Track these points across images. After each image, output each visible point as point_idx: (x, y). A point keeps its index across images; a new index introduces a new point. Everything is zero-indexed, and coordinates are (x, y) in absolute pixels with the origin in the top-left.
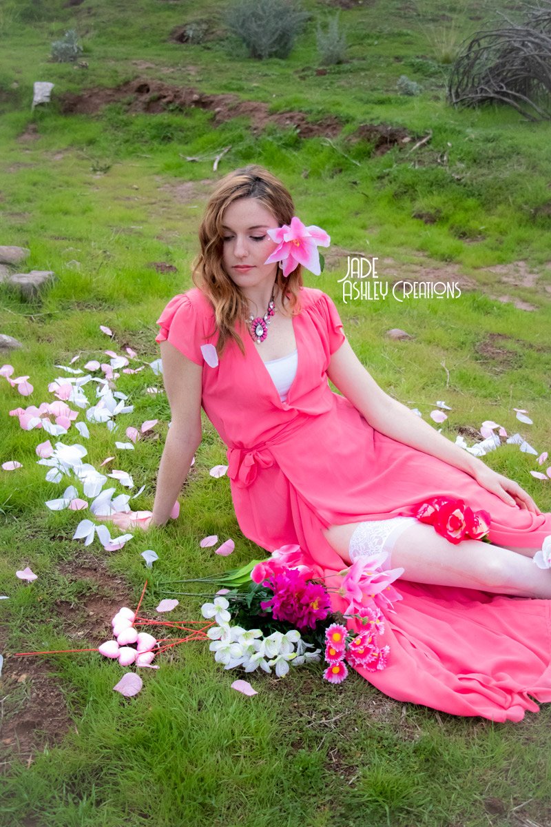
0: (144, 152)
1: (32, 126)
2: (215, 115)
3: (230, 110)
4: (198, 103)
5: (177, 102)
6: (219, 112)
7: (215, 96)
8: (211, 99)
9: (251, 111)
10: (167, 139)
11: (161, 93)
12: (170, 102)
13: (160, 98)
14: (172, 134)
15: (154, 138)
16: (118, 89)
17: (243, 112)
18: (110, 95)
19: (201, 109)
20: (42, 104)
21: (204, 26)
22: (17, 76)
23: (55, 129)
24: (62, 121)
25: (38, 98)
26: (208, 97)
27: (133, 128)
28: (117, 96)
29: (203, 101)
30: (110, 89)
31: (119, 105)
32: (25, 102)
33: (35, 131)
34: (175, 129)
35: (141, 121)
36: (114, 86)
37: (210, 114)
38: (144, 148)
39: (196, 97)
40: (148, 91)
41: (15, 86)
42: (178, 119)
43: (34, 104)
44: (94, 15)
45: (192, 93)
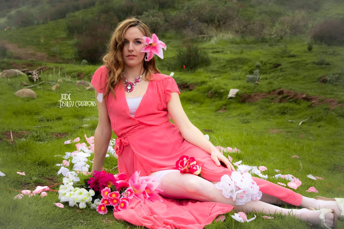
0: (270, 118)
1: (225, 107)
2: (312, 104)
3: (320, 102)
4: (305, 99)
5: (295, 98)
6: (314, 103)
7: (314, 96)
8: (312, 97)
9: (330, 102)
10: (284, 113)
11: (289, 94)
12: (291, 98)
13: (287, 97)
14: (287, 111)
15: (277, 112)
16: (269, 93)
17: (326, 103)
18: (264, 95)
19: (306, 102)
20: (231, 98)
21: (337, 76)
22: (225, 87)
23: (234, 108)
24: (239, 105)
25: (230, 95)
26: (310, 96)
27: (270, 109)
28: (268, 96)
29: (308, 98)
30: (265, 93)
31: (267, 99)
32: (224, 97)
33: (225, 109)
34: (290, 109)
35: (275, 106)
36: (267, 91)
37: (309, 103)
38: (271, 117)
39: (304, 96)
40: (283, 93)
41: (222, 90)
42: (293, 105)
43: (228, 98)
44: (283, 71)
45: (303, 94)
